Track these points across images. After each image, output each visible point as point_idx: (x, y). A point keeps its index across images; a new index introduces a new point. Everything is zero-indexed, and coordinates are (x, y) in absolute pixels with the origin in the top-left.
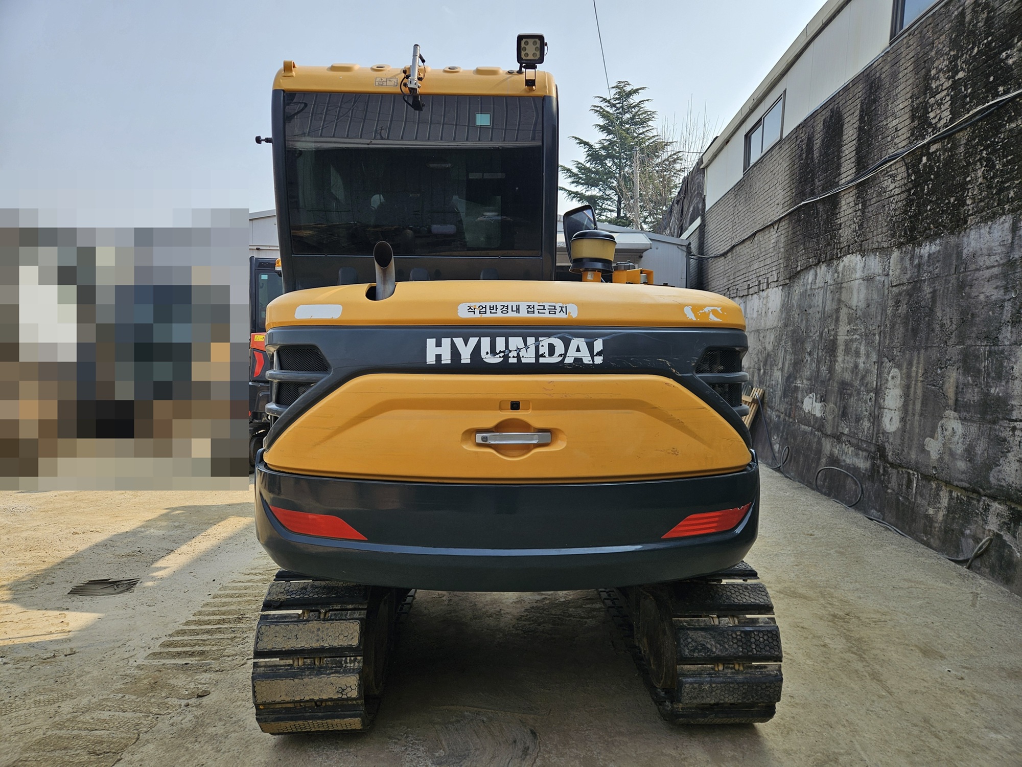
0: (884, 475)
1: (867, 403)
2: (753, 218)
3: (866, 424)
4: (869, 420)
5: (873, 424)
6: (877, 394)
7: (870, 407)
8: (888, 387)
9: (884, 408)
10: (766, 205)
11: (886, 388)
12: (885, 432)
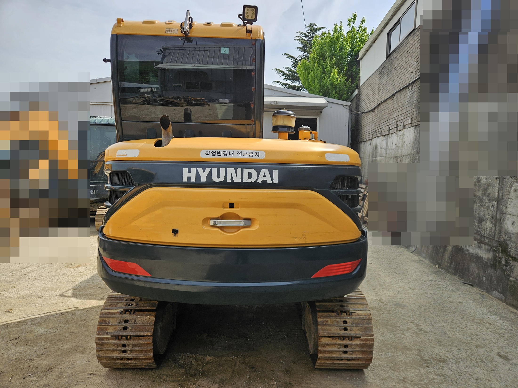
0: (506, 266)
1: (489, 209)
2: (393, 84)
3: (488, 225)
4: (491, 222)
5: (495, 225)
6: (498, 202)
7: (493, 212)
8: (510, 197)
9: (506, 214)
10: (403, 74)
11: (509, 198)
12: (508, 232)
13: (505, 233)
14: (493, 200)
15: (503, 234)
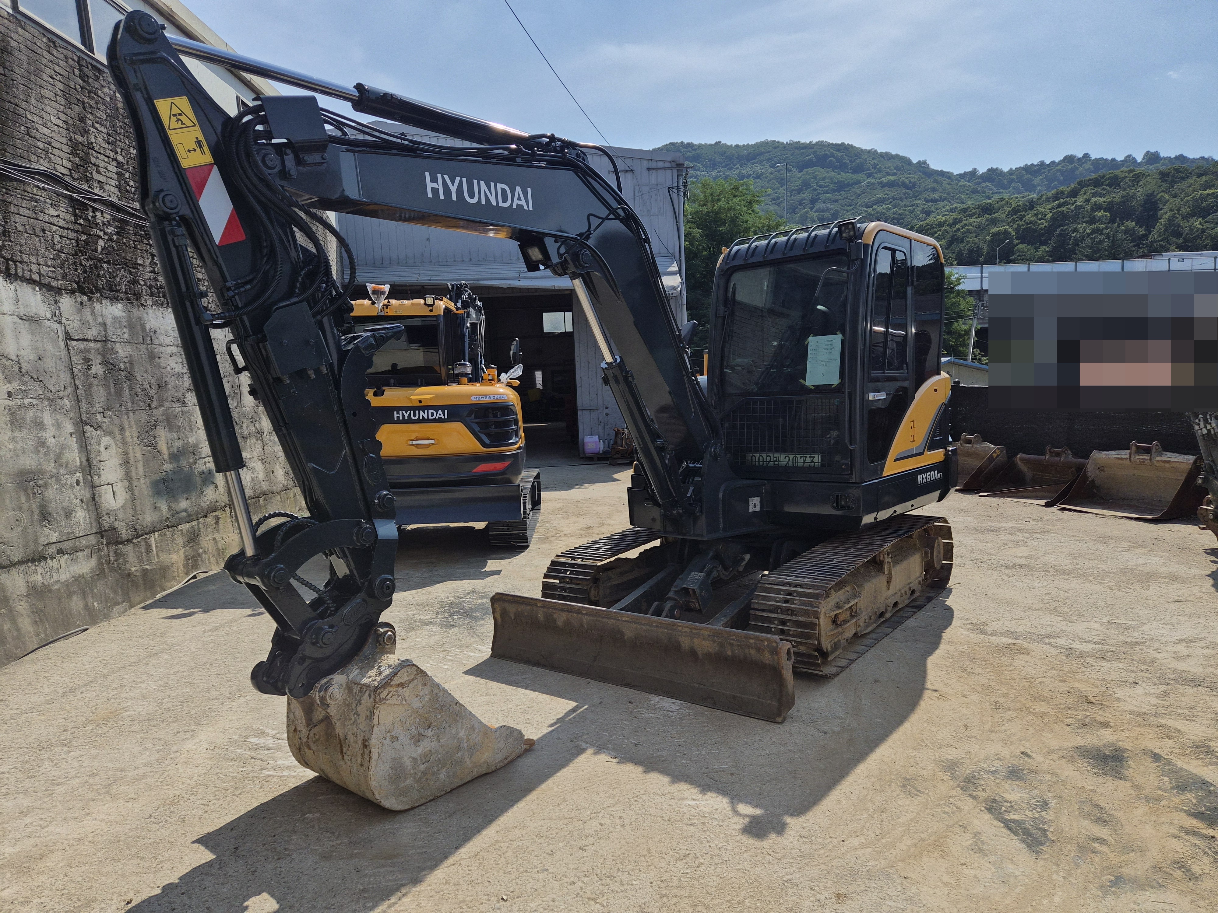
0: (117, 560)
1: (74, 487)
3: (80, 514)
4: (82, 508)
5: (88, 510)
6: (83, 472)
7: (80, 491)
8: (102, 459)
9: (100, 486)
11: (100, 461)
12: (111, 511)
13: (108, 514)
14: (76, 471)
15: (106, 517)
